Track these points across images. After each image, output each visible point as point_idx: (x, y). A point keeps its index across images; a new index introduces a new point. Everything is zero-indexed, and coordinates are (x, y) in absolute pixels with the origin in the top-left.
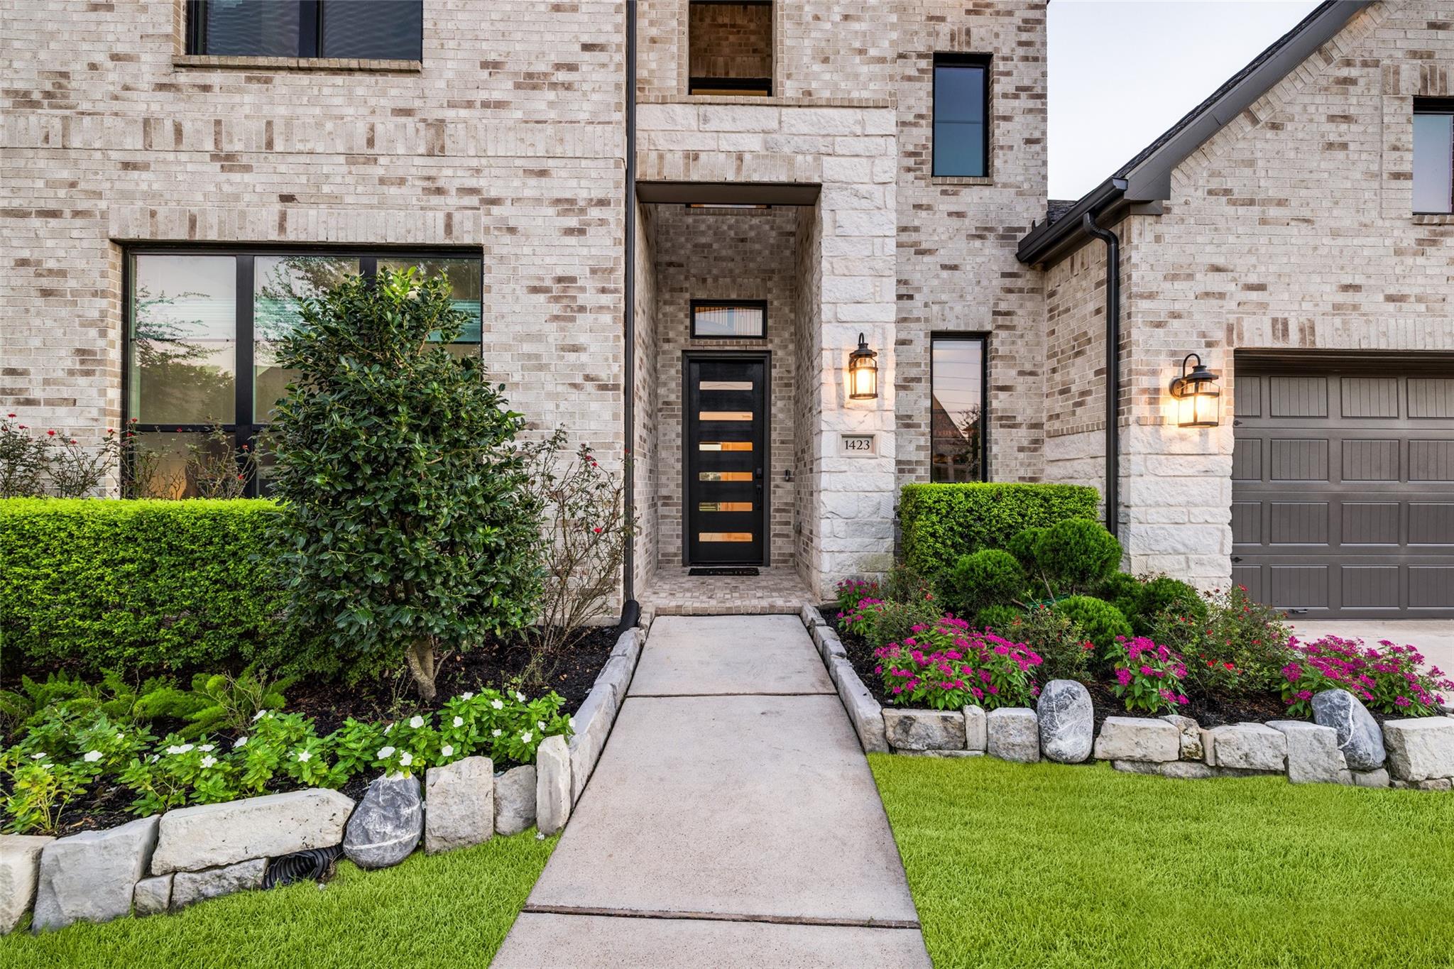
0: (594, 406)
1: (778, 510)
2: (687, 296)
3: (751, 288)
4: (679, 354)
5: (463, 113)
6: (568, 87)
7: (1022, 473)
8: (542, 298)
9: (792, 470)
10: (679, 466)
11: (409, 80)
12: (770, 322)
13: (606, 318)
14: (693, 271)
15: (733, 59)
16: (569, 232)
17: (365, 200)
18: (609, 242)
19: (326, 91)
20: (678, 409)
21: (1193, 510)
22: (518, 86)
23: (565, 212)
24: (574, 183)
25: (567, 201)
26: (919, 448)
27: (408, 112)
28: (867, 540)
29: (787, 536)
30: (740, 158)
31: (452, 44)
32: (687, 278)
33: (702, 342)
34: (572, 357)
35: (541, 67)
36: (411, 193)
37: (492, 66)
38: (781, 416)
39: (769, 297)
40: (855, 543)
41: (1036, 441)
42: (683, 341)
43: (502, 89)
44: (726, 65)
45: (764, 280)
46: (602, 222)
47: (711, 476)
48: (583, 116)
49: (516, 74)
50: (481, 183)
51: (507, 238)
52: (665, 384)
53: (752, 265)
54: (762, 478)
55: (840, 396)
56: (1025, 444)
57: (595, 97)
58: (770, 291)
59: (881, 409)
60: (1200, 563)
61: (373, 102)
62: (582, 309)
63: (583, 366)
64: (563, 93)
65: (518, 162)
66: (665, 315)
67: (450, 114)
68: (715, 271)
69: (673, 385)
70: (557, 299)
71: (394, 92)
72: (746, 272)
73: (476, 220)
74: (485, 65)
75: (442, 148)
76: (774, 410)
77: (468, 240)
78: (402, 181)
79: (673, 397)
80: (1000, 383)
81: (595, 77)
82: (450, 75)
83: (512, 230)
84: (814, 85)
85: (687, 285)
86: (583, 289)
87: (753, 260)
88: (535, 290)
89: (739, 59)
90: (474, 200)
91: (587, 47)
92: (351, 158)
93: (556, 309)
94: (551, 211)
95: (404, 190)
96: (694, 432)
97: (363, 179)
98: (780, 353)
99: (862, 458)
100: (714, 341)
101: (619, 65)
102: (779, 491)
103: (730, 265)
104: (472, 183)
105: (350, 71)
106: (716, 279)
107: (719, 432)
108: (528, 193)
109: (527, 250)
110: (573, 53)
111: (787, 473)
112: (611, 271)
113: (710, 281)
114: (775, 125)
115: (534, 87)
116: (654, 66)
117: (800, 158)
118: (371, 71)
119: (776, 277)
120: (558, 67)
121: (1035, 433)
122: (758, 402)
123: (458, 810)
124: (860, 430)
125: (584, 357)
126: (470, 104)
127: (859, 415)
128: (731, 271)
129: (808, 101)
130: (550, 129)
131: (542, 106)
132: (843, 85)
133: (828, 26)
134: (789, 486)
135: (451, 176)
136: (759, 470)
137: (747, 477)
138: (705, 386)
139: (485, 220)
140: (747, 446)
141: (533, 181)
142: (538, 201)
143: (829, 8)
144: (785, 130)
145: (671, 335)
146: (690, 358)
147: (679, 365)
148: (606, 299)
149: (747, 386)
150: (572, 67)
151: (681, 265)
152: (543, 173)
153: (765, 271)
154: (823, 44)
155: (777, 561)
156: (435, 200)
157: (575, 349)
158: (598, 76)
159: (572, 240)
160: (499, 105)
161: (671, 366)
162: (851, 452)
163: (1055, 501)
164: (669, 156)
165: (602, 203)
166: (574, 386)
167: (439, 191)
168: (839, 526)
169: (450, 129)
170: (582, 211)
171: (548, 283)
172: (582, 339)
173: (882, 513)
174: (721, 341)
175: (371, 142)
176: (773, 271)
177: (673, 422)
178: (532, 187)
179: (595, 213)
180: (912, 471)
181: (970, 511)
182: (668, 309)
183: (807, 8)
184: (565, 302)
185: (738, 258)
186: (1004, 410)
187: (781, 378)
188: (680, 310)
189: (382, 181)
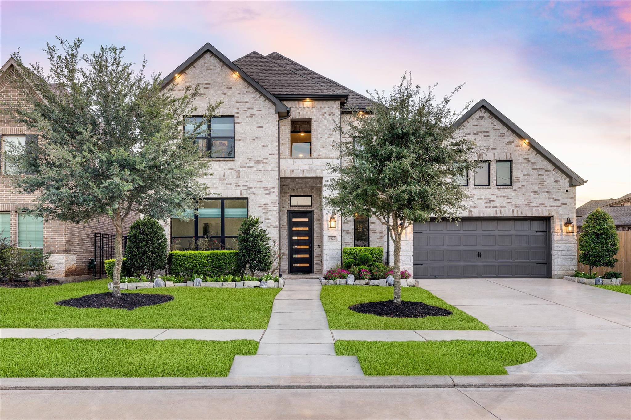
0: (272, 231)
1: (316, 257)
2: (289, 194)
3: (307, 192)
4: (287, 211)
5: (244, 169)
6: (266, 163)
7: (378, 245)
8: (261, 208)
9: (320, 245)
10: (287, 244)
11: (232, 162)
12: (313, 202)
13: (275, 213)
14: (290, 187)
15: (301, 125)
16: (267, 194)
17: (223, 188)
18: (275, 196)
19: (214, 165)
20: (286, 227)
21: (404, 253)
22: (255, 163)
23: (266, 190)
24: (268, 183)
25: (266, 187)
26: (351, 239)
27: (232, 169)
28: (335, 261)
29: (319, 264)
30: (303, 171)
31: (241, 154)
32: (289, 189)
33: (294, 208)
34: (268, 221)
35: (260, 159)
36: (233, 186)
37: (250, 159)
38: (316, 229)
39: (313, 194)
40: (332, 262)
41: (381, 237)
42: (288, 208)
43: (252, 164)
44: (299, 127)
45: (311, 189)
46: (274, 192)
47: (296, 247)
48: (269, 169)
49: (255, 160)
50: (247, 184)
51: (253, 196)
52: (283, 220)
53: (307, 185)
54: (311, 247)
55: (328, 227)
56: (379, 237)
57: (272, 165)
58: (313, 192)
59: (338, 230)
60: (406, 264)
61: (224, 167)
62: (270, 211)
63: (270, 223)
64: (265, 164)
65: (256, 179)
66: (282, 200)
67: (241, 169)
68: (297, 187)
69: (285, 220)
70: (264, 209)
71: (229, 165)
72: (306, 187)
73: (247, 191)
74: (248, 159)
75: (239, 177)
76: (314, 227)
77: (245, 196)
78: (231, 184)
79: (285, 224)
80: (372, 222)
81: (272, 161)
82: (241, 161)
83: (254, 194)
84: (321, 154)
85: (289, 191)
86: (270, 206)
87: (308, 184)
88: (259, 207)
89: (303, 125)
90: (246, 188)
91: (270, 154)
92: (220, 179)
93: (264, 211)
94: (263, 190)
95: (231, 186)
96: (291, 233)
97: (223, 184)
98: (316, 211)
99: (334, 242)
100: (297, 208)
101: (277, 158)
102: (316, 251)
103: (301, 185)
104: (246, 184)
105: (220, 161)
106: (297, 189)
107: (298, 233)
108: (258, 186)
109: (257, 198)
110: (267, 155)
111: (319, 246)
112: (276, 202)
113: (295, 190)
114: (312, 163)
115: (259, 163)
116: (283, 150)
117: (318, 171)
118: (224, 161)
119: (315, 189)
120: (264, 159)
121: (381, 234)
122: (310, 224)
123: (271, 285)
124: (333, 235)
125: (270, 221)
126: (245, 167)
127: (332, 231)
128: (302, 187)
129: (319, 157)
130: (262, 172)
131: (261, 167)
132: (328, 153)
133: (324, 139)
134: (319, 249)
135: (241, 183)
136: (311, 245)
137: (307, 247)
138: (294, 220)
139: (249, 192)
140: (307, 238)
141: (259, 183)
142: (260, 188)
143: (324, 135)
144: (314, 164)
145: (284, 206)
146: (290, 212)
147: (287, 215)
148: (275, 208)
149: (307, 220)
150: (267, 159)
151: (287, 185)
152: (261, 182)
153: (311, 187)
154: (323, 144)
155: (316, 272)
156: (238, 188)
157: (268, 219)
158: (273, 160)
159: (267, 196)
160: (251, 167)
161: (284, 215)
162: (331, 240)
163: (373, 251)
164: (287, 171)
165: (274, 188)
166: (268, 227)
167: (239, 186)
168: (328, 258)
169: (241, 173)
170: (269, 190)
171: (262, 205)
172: (270, 217)
173: (338, 255)
174: (299, 207)
175: (224, 176)
176: (314, 187)
177: (285, 231)
178: (259, 185)
179: (272, 190)
180: (349, 245)
181: (355, 253)
182: (283, 198)
183: (319, 135)
184: (266, 209)
185: (303, 183)
186: (373, 229)
187: (317, 218)
188: (287, 198)
189: (227, 184)
